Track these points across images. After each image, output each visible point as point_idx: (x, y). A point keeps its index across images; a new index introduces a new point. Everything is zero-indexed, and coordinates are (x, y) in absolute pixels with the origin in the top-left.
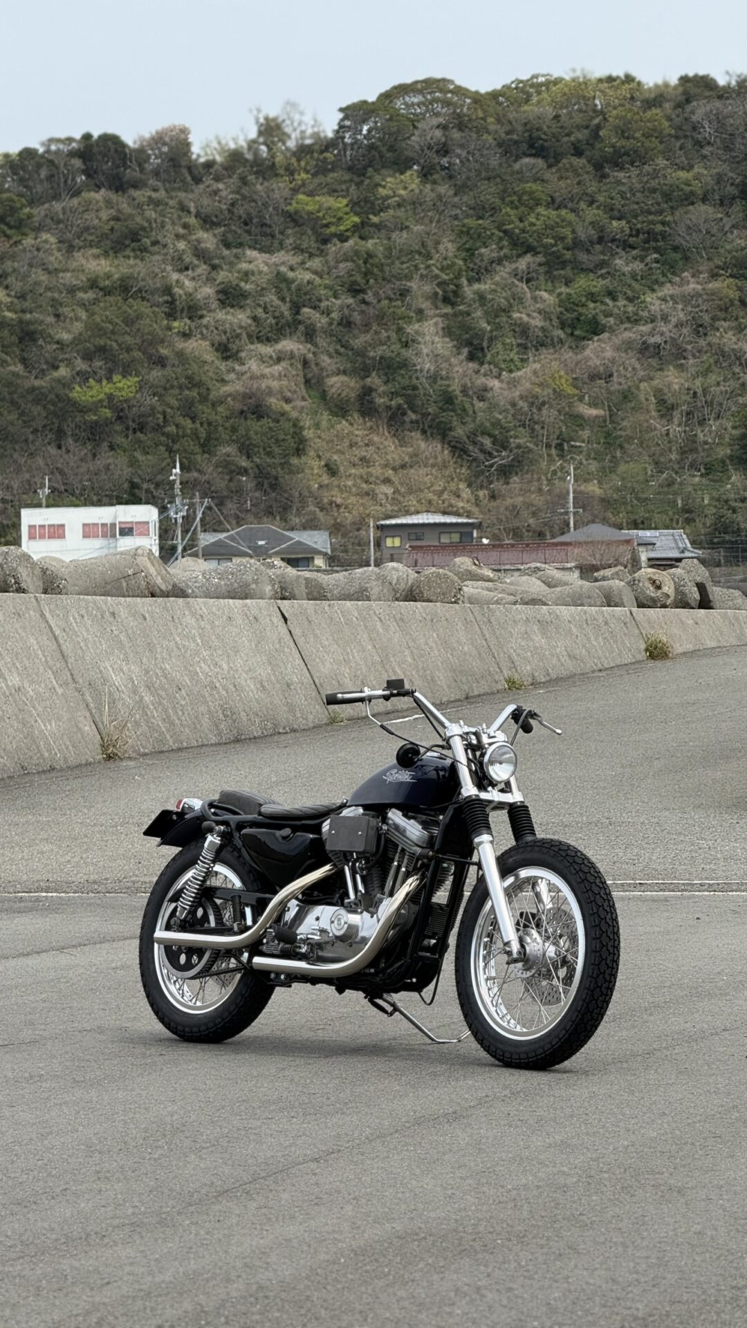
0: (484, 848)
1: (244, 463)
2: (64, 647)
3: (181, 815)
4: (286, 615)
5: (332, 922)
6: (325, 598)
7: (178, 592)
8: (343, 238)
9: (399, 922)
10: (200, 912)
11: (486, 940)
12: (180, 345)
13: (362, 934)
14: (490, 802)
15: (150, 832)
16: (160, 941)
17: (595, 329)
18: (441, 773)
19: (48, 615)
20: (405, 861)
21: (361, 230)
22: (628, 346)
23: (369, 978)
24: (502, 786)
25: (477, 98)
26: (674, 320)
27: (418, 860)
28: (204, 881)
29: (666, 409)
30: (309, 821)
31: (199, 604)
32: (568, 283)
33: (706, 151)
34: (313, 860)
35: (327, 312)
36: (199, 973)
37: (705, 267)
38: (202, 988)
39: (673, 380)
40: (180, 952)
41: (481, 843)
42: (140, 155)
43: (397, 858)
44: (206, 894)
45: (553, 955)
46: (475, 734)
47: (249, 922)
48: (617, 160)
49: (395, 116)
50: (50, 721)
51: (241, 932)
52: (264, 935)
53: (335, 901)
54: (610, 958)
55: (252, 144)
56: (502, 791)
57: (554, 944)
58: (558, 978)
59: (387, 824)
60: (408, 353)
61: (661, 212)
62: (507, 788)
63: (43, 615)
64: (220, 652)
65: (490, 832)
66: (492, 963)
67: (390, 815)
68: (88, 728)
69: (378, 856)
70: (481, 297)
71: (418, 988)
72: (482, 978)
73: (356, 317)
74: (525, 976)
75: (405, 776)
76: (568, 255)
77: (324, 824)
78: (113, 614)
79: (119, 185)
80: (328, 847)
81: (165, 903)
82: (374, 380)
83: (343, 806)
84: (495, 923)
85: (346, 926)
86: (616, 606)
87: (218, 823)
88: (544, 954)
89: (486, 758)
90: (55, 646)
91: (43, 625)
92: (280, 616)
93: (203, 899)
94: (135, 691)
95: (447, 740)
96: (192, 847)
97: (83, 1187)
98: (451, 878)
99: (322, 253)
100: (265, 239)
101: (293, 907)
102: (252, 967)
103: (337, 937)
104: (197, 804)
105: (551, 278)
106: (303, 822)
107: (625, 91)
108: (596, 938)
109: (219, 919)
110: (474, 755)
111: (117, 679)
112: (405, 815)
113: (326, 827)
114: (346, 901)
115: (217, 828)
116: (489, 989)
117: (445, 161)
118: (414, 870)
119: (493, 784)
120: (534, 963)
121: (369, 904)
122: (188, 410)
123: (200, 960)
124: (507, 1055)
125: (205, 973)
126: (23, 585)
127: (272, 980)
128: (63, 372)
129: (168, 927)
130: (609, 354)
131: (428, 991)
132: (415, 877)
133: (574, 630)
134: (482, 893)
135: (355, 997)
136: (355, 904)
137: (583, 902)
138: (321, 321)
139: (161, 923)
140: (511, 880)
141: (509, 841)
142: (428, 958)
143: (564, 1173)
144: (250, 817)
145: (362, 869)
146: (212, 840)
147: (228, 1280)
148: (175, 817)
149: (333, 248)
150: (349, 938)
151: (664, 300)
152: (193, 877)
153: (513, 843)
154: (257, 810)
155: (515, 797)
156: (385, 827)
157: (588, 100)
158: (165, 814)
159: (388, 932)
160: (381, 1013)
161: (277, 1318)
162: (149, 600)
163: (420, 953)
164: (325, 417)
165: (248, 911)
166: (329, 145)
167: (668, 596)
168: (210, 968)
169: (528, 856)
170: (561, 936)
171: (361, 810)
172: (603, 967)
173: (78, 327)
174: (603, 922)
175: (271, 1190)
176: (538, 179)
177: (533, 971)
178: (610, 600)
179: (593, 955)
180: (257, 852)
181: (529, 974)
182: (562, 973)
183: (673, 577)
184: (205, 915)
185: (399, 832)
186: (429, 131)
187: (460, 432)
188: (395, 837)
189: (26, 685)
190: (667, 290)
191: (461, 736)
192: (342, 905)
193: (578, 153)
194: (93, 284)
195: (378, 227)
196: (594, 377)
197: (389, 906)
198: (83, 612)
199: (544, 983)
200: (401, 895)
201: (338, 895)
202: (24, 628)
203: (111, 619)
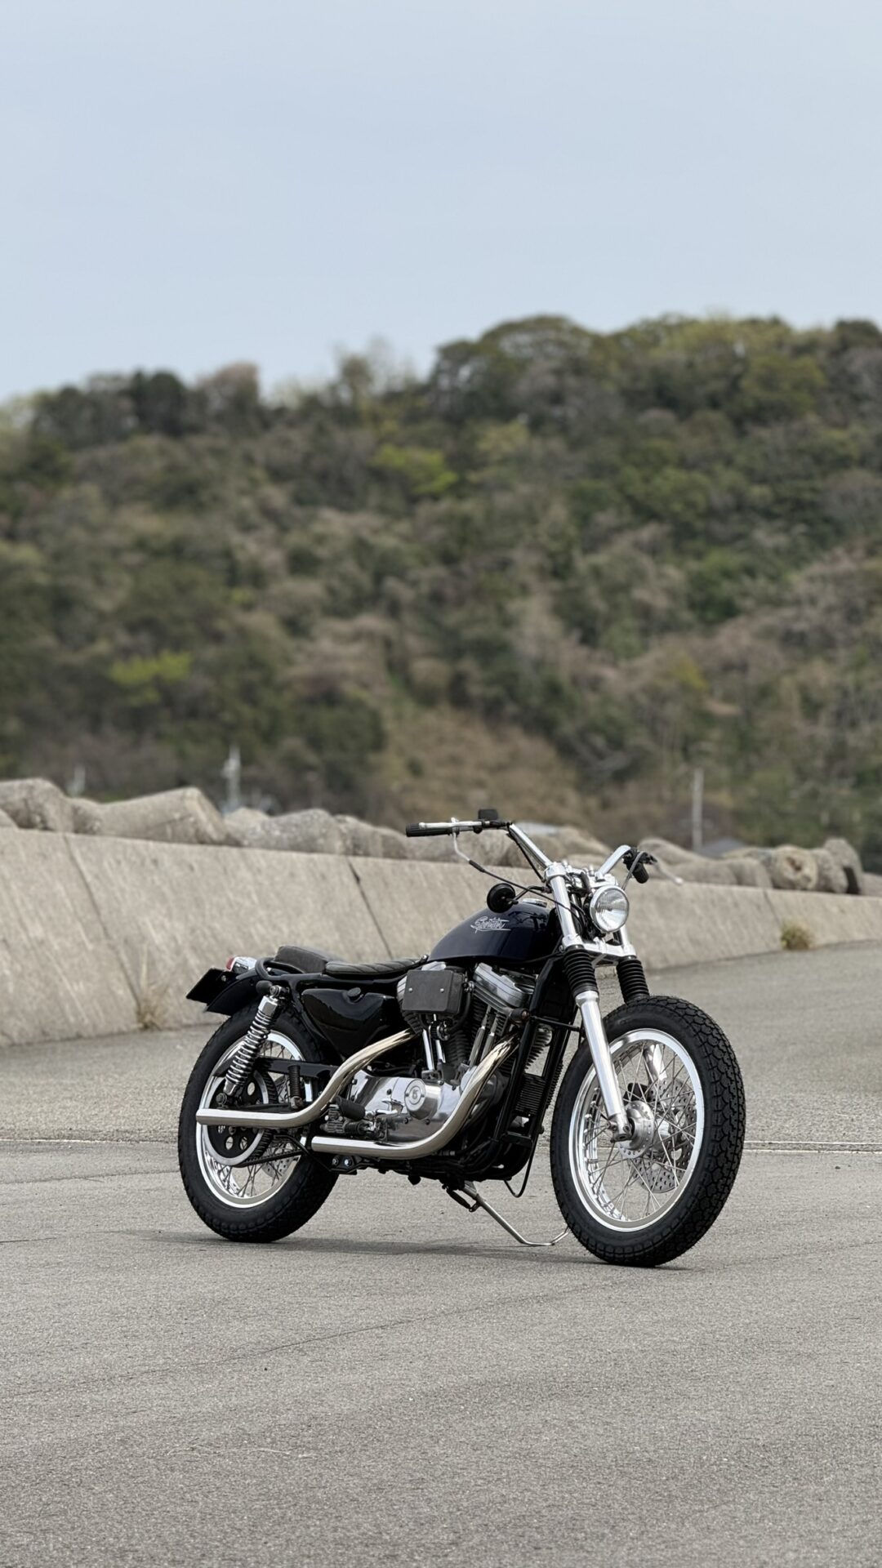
0: (587, 1007)
1: (312, 758)
2: (96, 897)
3: (232, 975)
4: (359, 873)
5: (407, 1095)
6: (404, 858)
7: (233, 842)
8: (435, 497)
9: (487, 1094)
10: (251, 1089)
11: (588, 1116)
12: (244, 619)
13: (441, 1110)
14: (596, 954)
15: (195, 995)
16: (204, 1120)
17: (729, 611)
18: (540, 922)
19: (79, 859)
20: (495, 1024)
21: (458, 490)
22: (767, 633)
23: (448, 1162)
24: (611, 936)
25: (598, 341)
26: (822, 604)
27: (510, 1022)
28: (257, 1051)
29: (811, 707)
30: (382, 980)
31: (257, 855)
32: (699, 556)
33: (866, 407)
34: (385, 1027)
35: (414, 584)
36: (248, 1159)
37: (861, 543)
38: (251, 1179)
39: (821, 674)
40: (226, 1134)
41: (583, 1001)
42: (200, 397)
43: (485, 1021)
44: (259, 1066)
45: (666, 1133)
46: (580, 876)
47: (309, 1098)
48: (760, 415)
49: (500, 358)
50: (78, 982)
51: (300, 1108)
52: (325, 1112)
53: (410, 1072)
54: (733, 1134)
55: (333, 388)
56: (610, 942)
57: (668, 1119)
58: (672, 1160)
59: (475, 981)
60: (509, 635)
61: (809, 477)
62: (616, 939)
63: (72, 859)
64: (279, 912)
65: (595, 988)
66: (594, 1143)
67: (478, 970)
68: (122, 992)
69: (462, 1018)
70: (597, 572)
71: (506, 1176)
72: (581, 1160)
73: (449, 592)
74: (632, 1156)
75: (497, 924)
76: (699, 525)
77: (400, 983)
78: (155, 862)
79: (174, 429)
80: (404, 1007)
81: (211, 1078)
82: (468, 665)
83: (425, 962)
84: (598, 1097)
85: (423, 1099)
86: (749, 885)
87: (275, 983)
88: (656, 1131)
89: (593, 903)
90: (86, 896)
91: (73, 870)
92: (351, 875)
93: (256, 1073)
94: (178, 952)
95: (547, 881)
96: (244, 1013)
97: (108, 1342)
98: (546, 1049)
99: (410, 515)
100: (344, 495)
101: (362, 1079)
102: (311, 1151)
103: (412, 1113)
104: (250, 964)
105: (679, 549)
106: (376, 981)
107: (771, 336)
108: (718, 1111)
109: (274, 1096)
110: (579, 902)
111: (158, 938)
112: (496, 971)
113: (401, 986)
114: (424, 1072)
115: (274, 988)
116: (590, 1174)
117: (557, 412)
118: (504, 1035)
119: (600, 934)
120: (644, 1141)
121: (449, 1073)
122: (248, 694)
123: (249, 1144)
124: (609, 1249)
125: (256, 1159)
126: (50, 824)
127: (334, 1167)
128: (102, 647)
129: (213, 1105)
130: (745, 640)
131: (517, 1180)
132: (505, 1043)
133: (698, 911)
134: (584, 1060)
135: (431, 1187)
136: (434, 1075)
137: (703, 1069)
138: (406, 594)
139: (206, 1098)
140: (618, 1045)
141: (617, 1000)
142: (518, 1139)
143: (674, 1341)
144: (312, 975)
145: (443, 1034)
146: (268, 1002)
147: (276, 1412)
148: (224, 978)
149: (424, 510)
150: (426, 1114)
151: (811, 579)
152: (241, 1050)
153: (621, 1002)
154: (322, 969)
155: (626, 950)
156: (471, 985)
157: (726, 345)
158: (213, 975)
159: (472, 1106)
160: (462, 1207)
161: (333, 1440)
162: (198, 848)
163: (509, 1133)
164: (409, 707)
165: (308, 1088)
166: (421, 390)
167: (808, 879)
168: (261, 1154)
169: (638, 1016)
170: (676, 1112)
171: (443, 966)
172: (725, 1144)
173: (121, 595)
174: (726, 1091)
175: (328, 1348)
176: (666, 435)
177: (642, 1151)
178: (740, 879)
179: (714, 1129)
180: (322, 1021)
181: (638, 1154)
182: (677, 1154)
183: (816, 857)
184: (258, 1091)
185: (488, 990)
186: (540, 376)
187: (567, 728)
188: (485, 995)
189: (51, 937)
190: (816, 568)
191: (564, 877)
192: (419, 1076)
193: (714, 403)
194: (141, 544)
195: (479, 487)
196: (728, 667)
197: (474, 1076)
198: (120, 857)
199: (655, 1166)
200: (488, 1063)
201: (414, 1066)
202: (50, 871)
203: (152, 867)
